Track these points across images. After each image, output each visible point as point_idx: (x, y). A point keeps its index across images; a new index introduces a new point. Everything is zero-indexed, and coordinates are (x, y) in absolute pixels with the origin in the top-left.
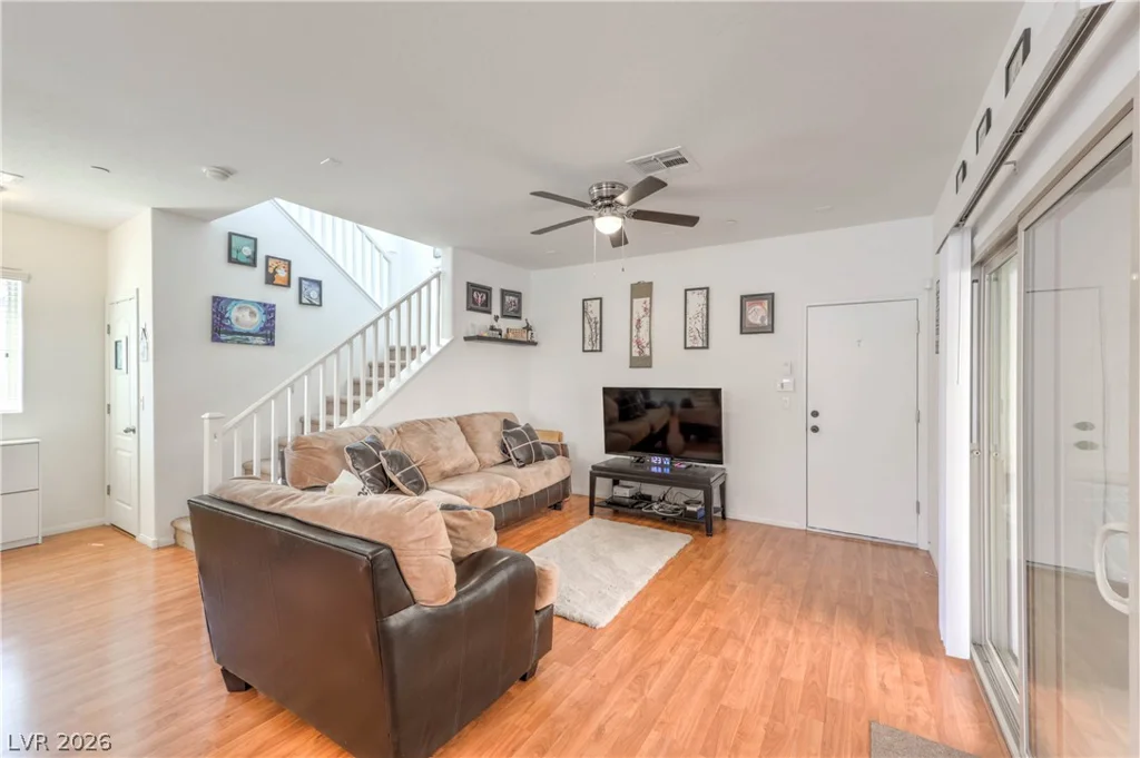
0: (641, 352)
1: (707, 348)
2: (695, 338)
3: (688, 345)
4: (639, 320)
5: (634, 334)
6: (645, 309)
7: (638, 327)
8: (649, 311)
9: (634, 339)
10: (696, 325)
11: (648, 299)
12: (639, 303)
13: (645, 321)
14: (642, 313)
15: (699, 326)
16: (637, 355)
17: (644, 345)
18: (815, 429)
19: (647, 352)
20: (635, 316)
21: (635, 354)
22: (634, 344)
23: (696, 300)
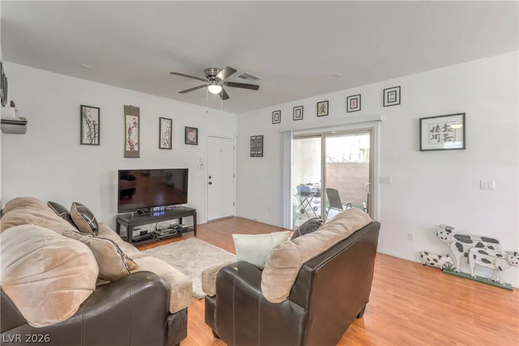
0: (132, 148)
1: (171, 149)
2: (165, 144)
3: (161, 147)
4: (130, 129)
5: (127, 136)
6: (135, 123)
7: (130, 133)
8: (137, 125)
9: (128, 140)
10: (165, 137)
11: (137, 118)
12: (130, 119)
13: (134, 130)
14: (132, 125)
15: (167, 137)
16: (129, 150)
17: (134, 144)
18: (210, 183)
19: (136, 148)
20: (127, 126)
21: (128, 149)
22: (127, 143)
23: (165, 125)
